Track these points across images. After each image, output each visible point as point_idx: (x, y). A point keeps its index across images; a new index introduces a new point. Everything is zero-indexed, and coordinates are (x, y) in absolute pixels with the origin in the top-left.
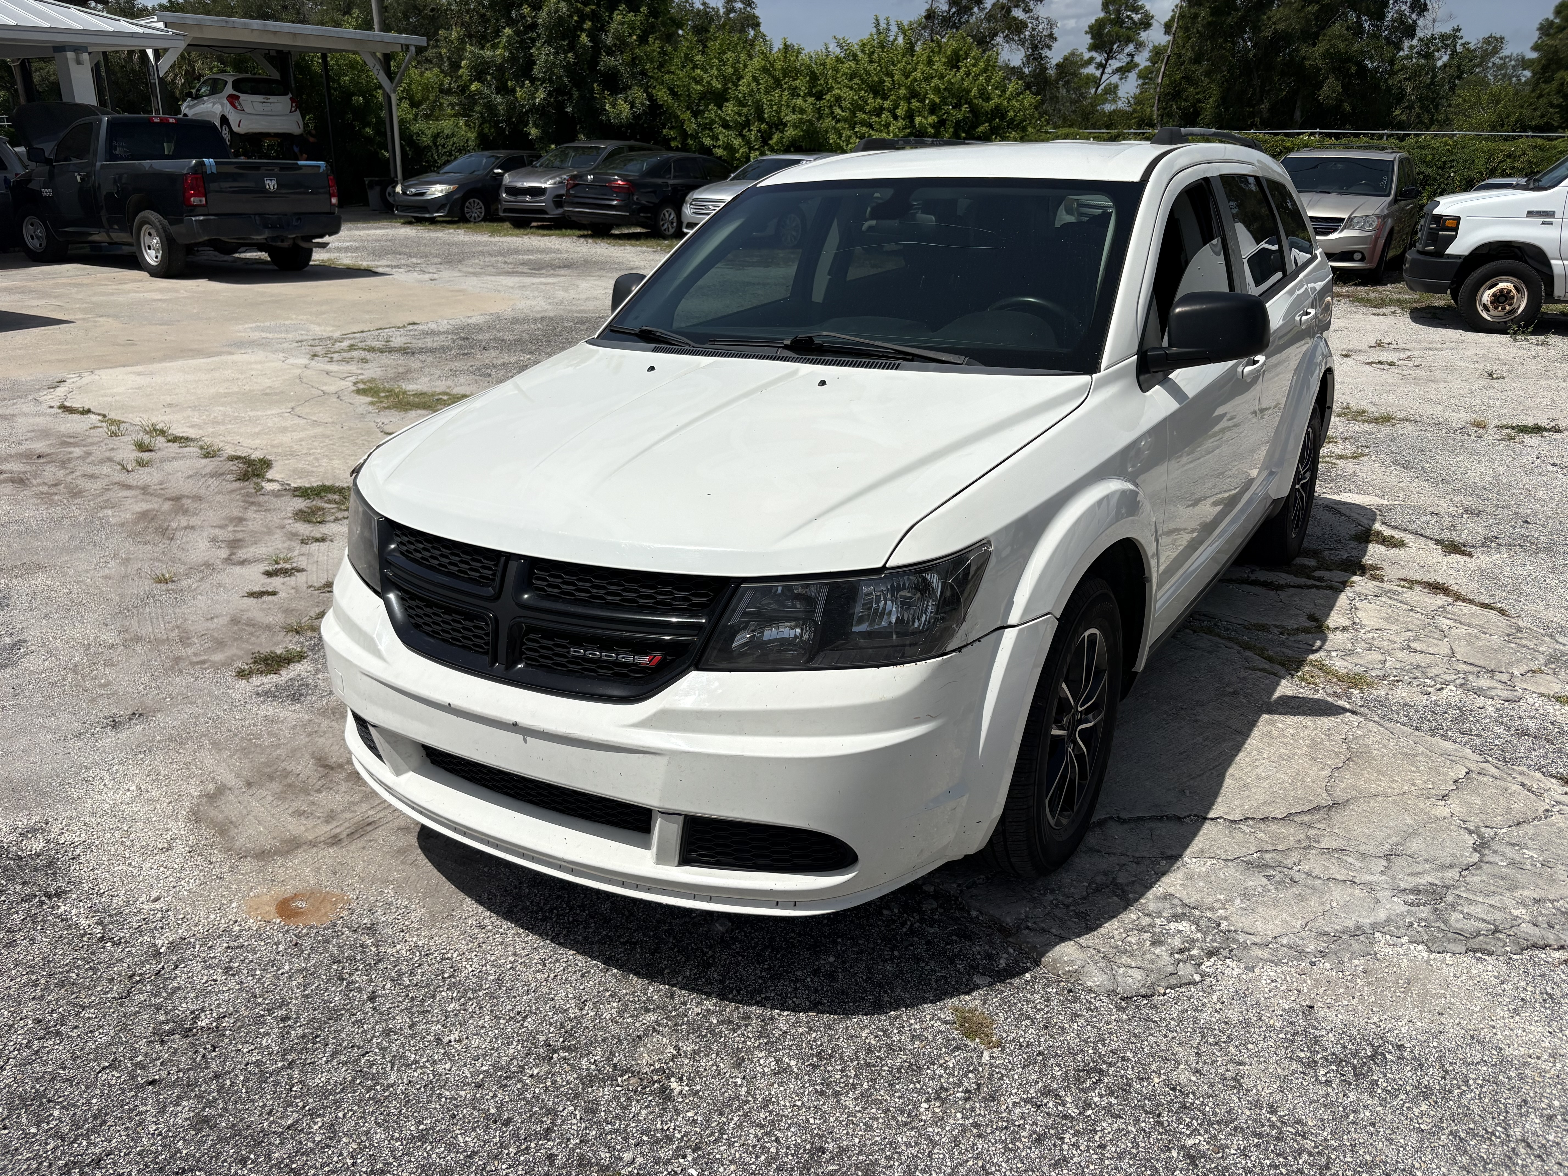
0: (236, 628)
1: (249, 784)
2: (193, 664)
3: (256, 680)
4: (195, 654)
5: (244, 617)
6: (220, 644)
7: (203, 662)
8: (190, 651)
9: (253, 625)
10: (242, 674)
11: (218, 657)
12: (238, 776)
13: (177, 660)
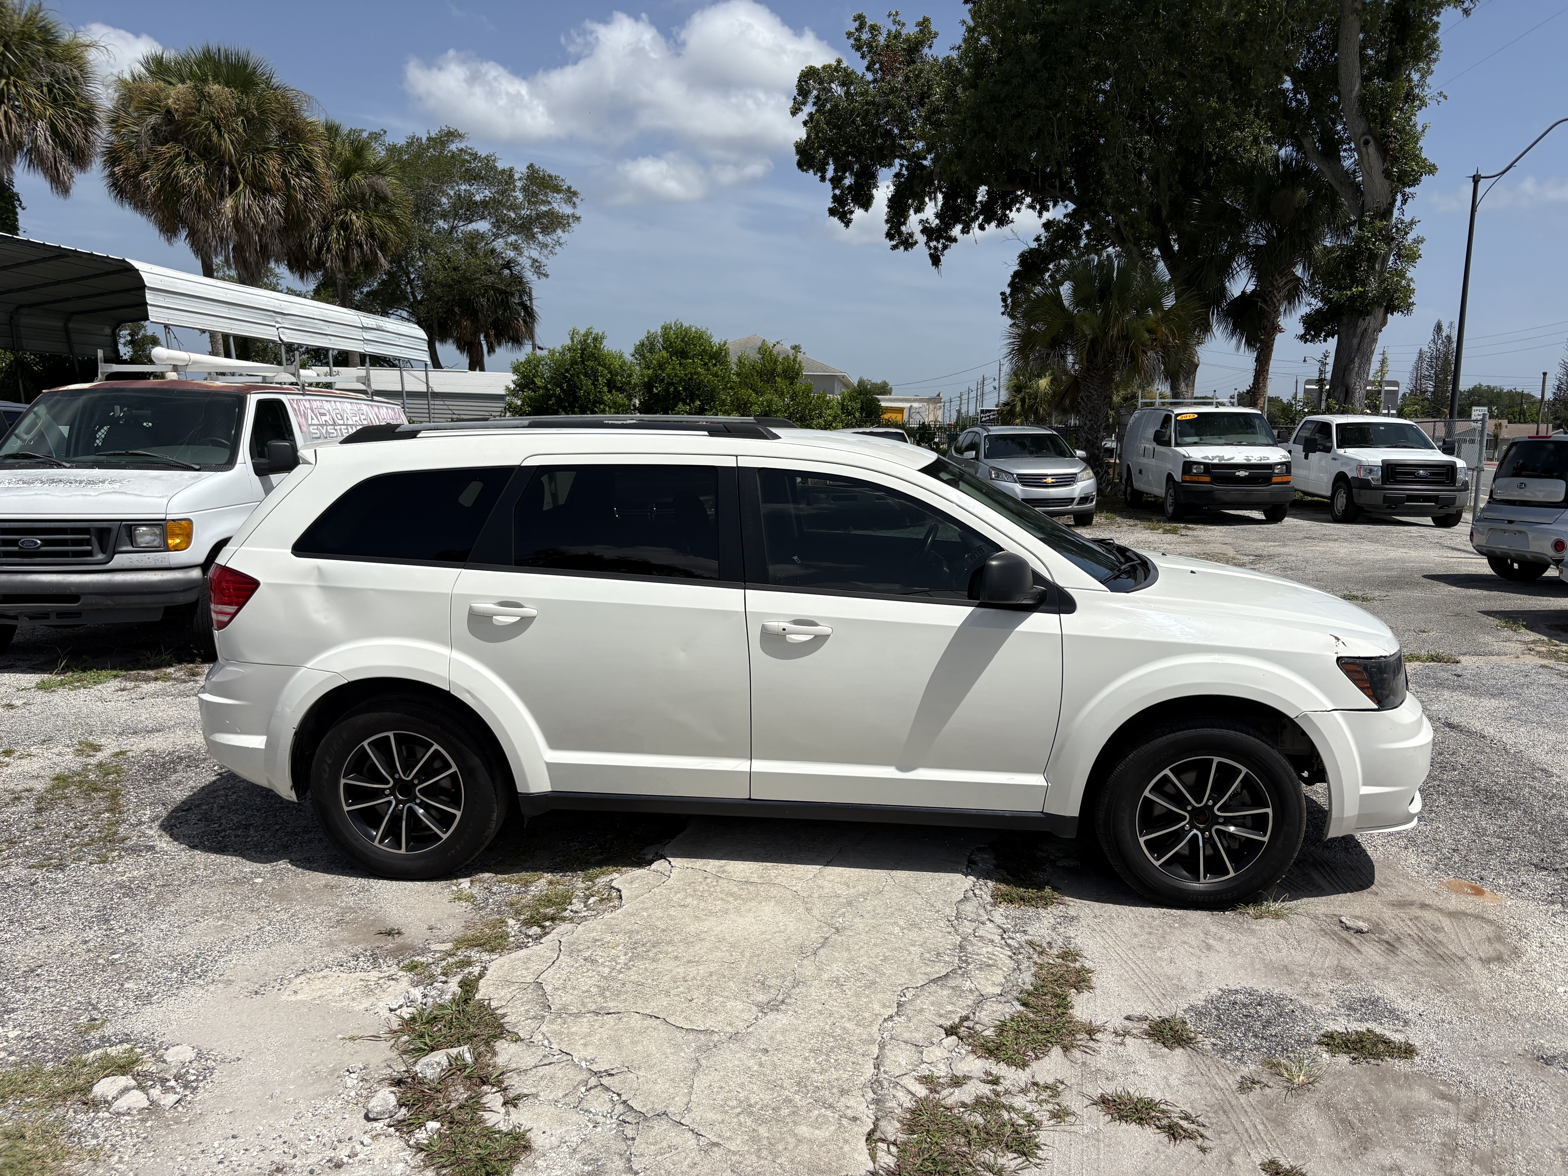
0: (1371, 1130)
1: (1462, 959)
2: (1456, 1100)
3: (1397, 1038)
4: (1446, 1113)
5: (1346, 1144)
6: (1406, 1115)
7: (1443, 1097)
8: (1451, 1123)
9: (1344, 1121)
10: (1407, 1051)
11: (1422, 1095)
12: (1468, 967)
13: (1473, 1118)
